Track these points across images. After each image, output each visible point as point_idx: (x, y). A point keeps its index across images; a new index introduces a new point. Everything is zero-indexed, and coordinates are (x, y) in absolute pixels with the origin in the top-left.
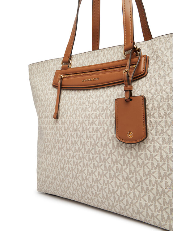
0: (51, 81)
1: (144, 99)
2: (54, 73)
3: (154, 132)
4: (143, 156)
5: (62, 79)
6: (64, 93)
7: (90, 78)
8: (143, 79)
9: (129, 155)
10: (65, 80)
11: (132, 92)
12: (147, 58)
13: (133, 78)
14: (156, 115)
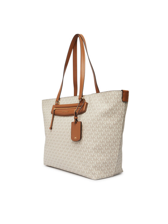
0: (51, 111)
1: (81, 123)
2: (52, 106)
3: (84, 137)
4: (80, 147)
5: (54, 110)
6: (56, 117)
7: (66, 111)
8: (84, 113)
9: (76, 146)
10: (56, 110)
11: (78, 119)
12: (87, 104)
13: (78, 113)
14: (86, 130)
